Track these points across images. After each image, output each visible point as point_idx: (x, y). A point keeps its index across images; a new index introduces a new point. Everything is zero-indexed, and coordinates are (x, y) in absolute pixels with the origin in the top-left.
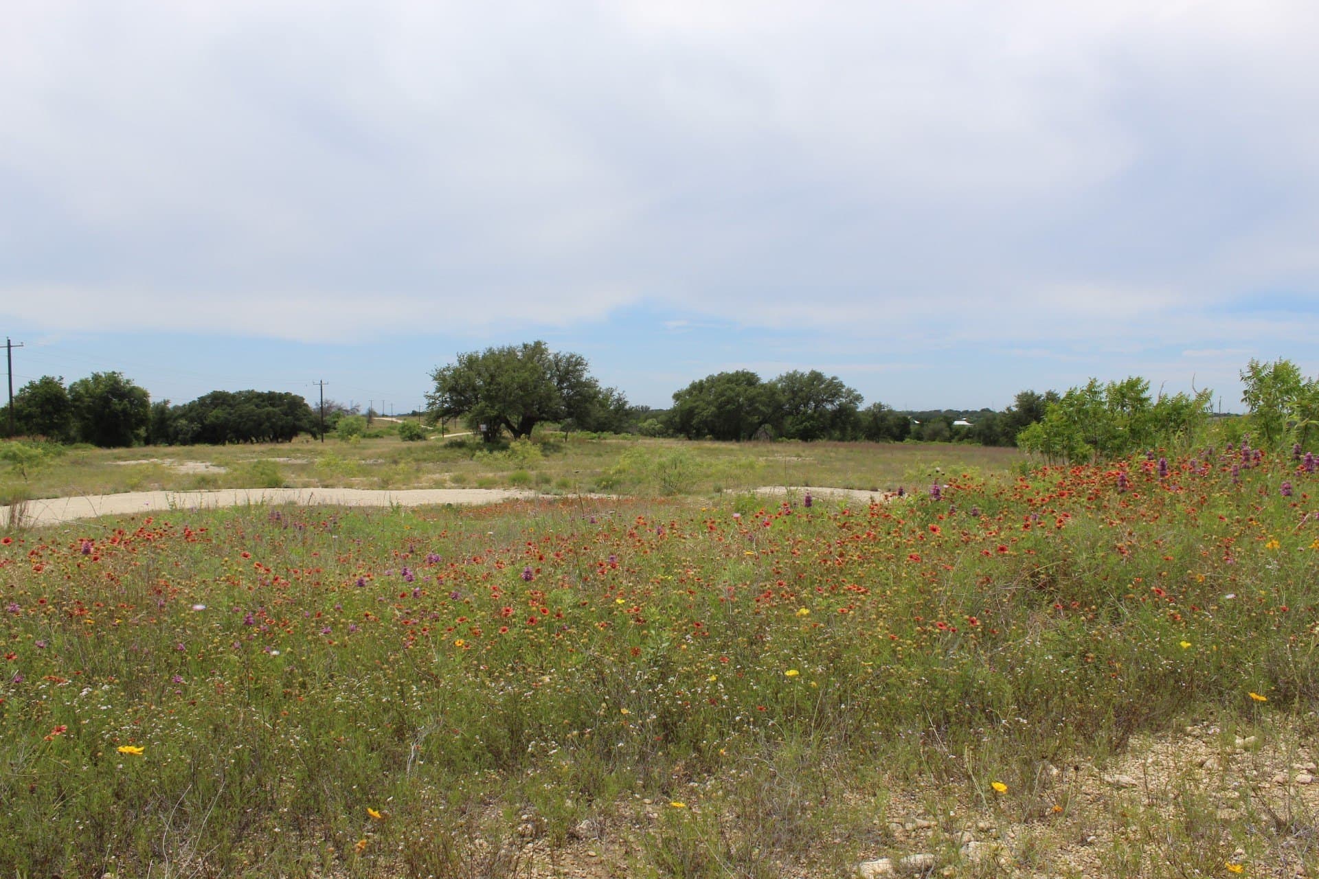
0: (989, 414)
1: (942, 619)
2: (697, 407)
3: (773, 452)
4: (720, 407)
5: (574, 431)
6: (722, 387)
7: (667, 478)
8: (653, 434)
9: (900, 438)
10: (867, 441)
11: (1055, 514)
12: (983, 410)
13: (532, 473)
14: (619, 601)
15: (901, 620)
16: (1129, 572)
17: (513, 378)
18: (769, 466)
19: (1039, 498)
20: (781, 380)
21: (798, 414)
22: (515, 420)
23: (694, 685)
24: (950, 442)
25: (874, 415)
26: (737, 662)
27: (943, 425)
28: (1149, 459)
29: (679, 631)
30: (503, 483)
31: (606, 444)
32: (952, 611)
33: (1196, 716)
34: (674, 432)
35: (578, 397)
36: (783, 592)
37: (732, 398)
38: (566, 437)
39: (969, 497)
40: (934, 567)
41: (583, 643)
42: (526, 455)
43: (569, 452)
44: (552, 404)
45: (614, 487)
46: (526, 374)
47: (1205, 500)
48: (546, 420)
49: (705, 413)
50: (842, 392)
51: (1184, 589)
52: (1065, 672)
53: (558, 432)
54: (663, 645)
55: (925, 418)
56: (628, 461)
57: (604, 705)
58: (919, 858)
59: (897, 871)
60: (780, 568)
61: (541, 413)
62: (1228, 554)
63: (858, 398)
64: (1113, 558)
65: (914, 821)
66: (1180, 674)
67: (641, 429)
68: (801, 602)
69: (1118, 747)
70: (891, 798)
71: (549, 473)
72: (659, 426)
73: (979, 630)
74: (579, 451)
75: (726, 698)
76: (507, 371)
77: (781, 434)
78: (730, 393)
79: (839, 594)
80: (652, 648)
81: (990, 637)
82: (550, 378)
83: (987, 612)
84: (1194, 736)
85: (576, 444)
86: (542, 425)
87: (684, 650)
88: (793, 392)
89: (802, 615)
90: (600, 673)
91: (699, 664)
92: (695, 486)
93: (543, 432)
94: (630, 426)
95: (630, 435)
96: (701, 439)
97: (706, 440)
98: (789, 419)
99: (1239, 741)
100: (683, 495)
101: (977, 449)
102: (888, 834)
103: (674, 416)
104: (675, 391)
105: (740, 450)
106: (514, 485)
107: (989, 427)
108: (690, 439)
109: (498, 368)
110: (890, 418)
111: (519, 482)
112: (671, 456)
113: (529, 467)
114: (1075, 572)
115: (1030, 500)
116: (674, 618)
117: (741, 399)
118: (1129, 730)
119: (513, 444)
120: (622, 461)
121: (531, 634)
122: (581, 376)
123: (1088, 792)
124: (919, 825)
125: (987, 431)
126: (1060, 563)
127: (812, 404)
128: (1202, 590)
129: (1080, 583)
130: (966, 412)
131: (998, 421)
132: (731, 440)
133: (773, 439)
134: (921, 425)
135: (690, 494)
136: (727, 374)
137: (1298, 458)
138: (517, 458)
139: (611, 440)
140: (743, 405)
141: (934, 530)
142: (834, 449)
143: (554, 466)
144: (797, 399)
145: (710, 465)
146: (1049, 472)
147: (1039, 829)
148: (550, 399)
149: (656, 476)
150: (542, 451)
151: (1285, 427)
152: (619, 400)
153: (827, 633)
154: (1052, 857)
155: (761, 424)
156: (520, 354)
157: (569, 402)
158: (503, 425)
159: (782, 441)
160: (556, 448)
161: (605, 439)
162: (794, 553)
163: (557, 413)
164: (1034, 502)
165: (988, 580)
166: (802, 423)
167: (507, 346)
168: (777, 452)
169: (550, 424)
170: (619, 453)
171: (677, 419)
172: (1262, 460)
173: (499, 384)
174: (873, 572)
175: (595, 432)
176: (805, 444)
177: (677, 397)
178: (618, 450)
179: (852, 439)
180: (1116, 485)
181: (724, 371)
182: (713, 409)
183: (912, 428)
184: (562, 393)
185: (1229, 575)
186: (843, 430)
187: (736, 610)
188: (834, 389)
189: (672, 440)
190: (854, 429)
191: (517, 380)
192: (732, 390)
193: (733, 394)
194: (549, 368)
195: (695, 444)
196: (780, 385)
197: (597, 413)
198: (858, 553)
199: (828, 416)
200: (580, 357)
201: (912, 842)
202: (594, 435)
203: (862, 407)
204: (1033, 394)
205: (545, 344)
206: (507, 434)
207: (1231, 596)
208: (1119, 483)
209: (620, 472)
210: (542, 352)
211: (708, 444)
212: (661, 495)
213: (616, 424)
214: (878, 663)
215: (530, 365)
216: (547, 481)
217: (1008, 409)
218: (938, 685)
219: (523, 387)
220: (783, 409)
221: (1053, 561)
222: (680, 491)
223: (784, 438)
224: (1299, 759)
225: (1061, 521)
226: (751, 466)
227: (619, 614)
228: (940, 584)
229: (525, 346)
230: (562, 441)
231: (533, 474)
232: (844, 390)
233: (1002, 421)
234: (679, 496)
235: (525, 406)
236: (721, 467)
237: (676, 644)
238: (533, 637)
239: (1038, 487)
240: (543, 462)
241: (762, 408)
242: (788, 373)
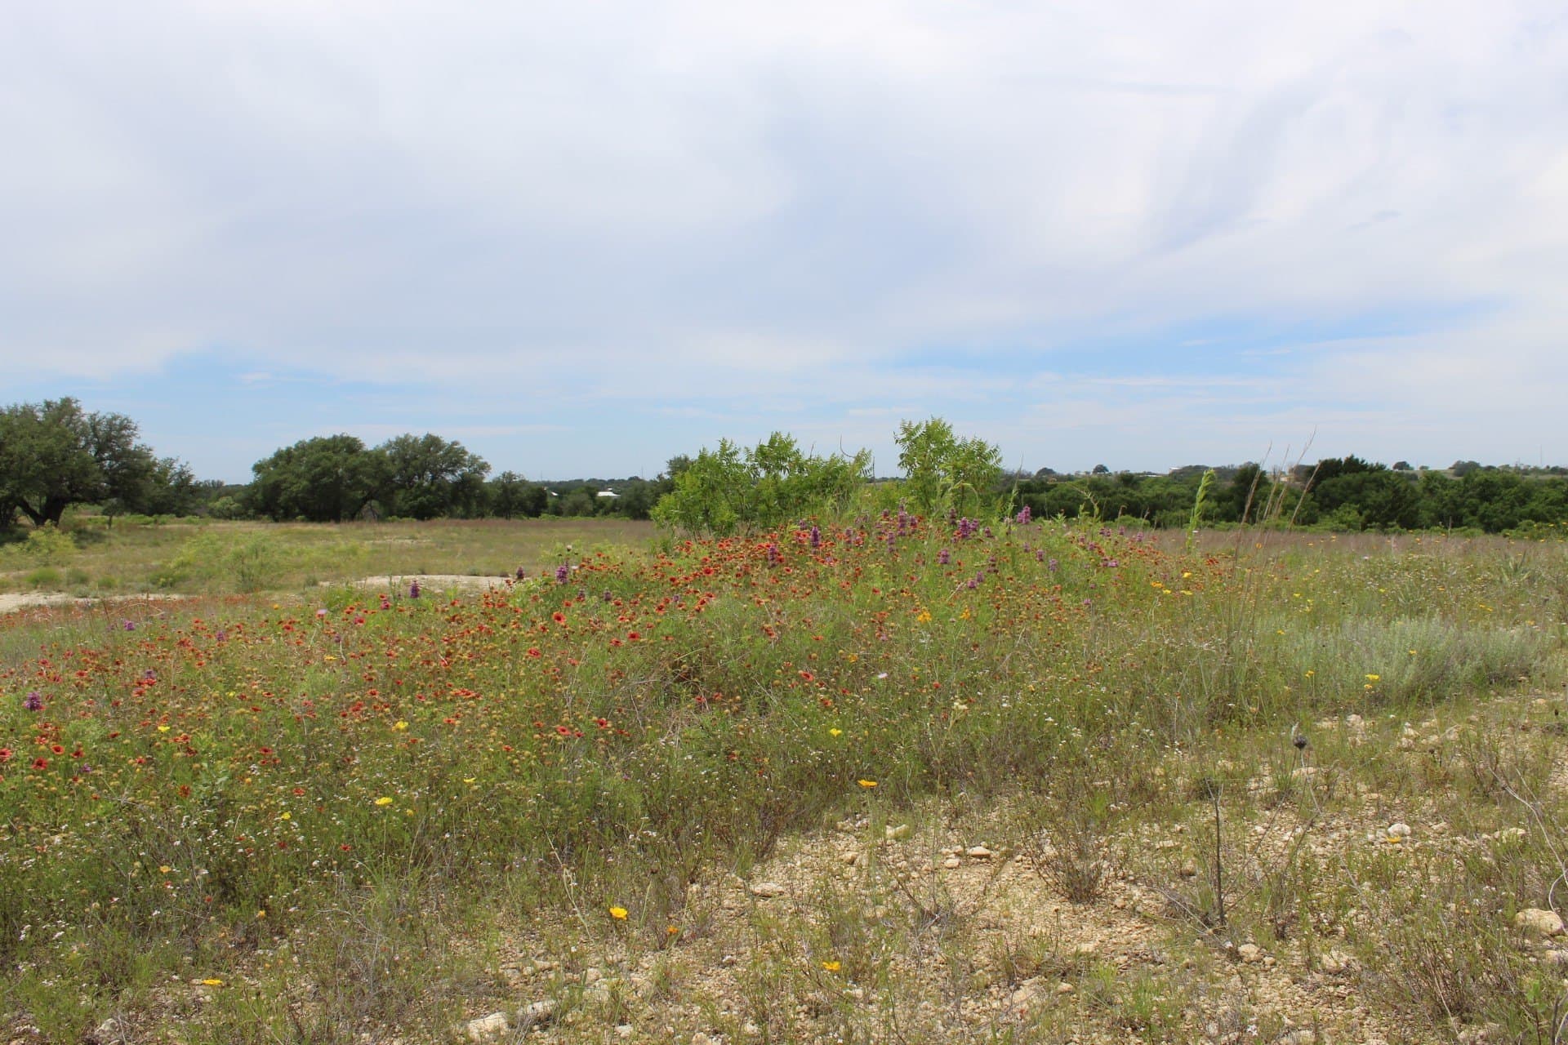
0: (636, 483)
1: (567, 723)
2: (285, 481)
3: (381, 535)
4: (314, 480)
5: (121, 514)
6: (316, 456)
7: (246, 571)
8: (228, 515)
9: (535, 513)
10: (495, 517)
11: (698, 595)
12: (631, 479)
13: (62, 570)
14: (162, 729)
15: (519, 726)
16: (778, 656)
17: (31, 446)
18: (376, 551)
19: (681, 577)
20: (389, 446)
21: (411, 487)
22: (36, 501)
23: (262, 827)
24: (594, 516)
25: (504, 486)
26: (318, 793)
27: (585, 497)
28: (802, 529)
29: (244, 760)
30: (19, 586)
31: (166, 530)
32: (578, 713)
33: (848, 809)
34: (255, 513)
35: (124, 471)
36: (376, 704)
37: (329, 469)
38: (110, 523)
39: (605, 579)
40: (559, 663)
41: (114, 786)
42: (53, 547)
43: (113, 541)
44: (89, 480)
45: (176, 584)
46: (51, 442)
47: (860, 572)
48: (81, 501)
49: (294, 489)
50: (464, 460)
51: (836, 672)
52: (707, 773)
53: (99, 517)
54: (220, 780)
55: (564, 489)
56: (193, 551)
57: (138, 864)
58: (539, 1006)
59: (512, 1026)
60: (373, 674)
61: (73, 492)
62: (881, 630)
63: (484, 467)
64: (761, 641)
65: (532, 964)
66: (831, 765)
67: (212, 509)
68: (398, 714)
69: (764, 853)
70: (506, 939)
71: (85, 570)
72: (236, 505)
73: (610, 732)
74: (128, 540)
75: (301, 838)
76: (22, 437)
77: (390, 512)
78: (325, 463)
79: (445, 701)
80: (205, 785)
81: (624, 739)
82: (84, 447)
83: (620, 711)
84: (846, 831)
85: (124, 532)
86: (75, 508)
87: (249, 784)
88: (405, 460)
89: (398, 729)
90: (134, 823)
91: (267, 800)
92: (283, 578)
93: (77, 517)
94: (198, 507)
95: (197, 519)
96: (291, 521)
97: (297, 521)
98: (401, 494)
99: (890, 831)
100: (267, 592)
101: (623, 525)
102: (502, 983)
103: (256, 493)
104: (256, 461)
105: (340, 533)
106: (36, 588)
107: (638, 498)
108: (276, 521)
109: (9, 433)
110: (523, 490)
111: (43, 583)
112: (251, 543)
113: (58, 563)
114: (719, 658)
115: (673, 580)
116: (235, 745)
117: (340, 470)
118: (775, 832)
119: (33, 534)
120: (187, 551)
121: (39, 781)
122: (128, 443)
123: (732, 906)
124: (539, 967)
125: (636, 503)
126: (703, 649)
127: (429, 475)
128: (855, 671)
129: (726, 672)
130: (612, 481)
131: (647, 491)
132: (329, 521)
133: (381, 519)
134: (560, 497)
135: (276, 589)
136: (323, 440)
137: (954, 523)
138: (40, 551)
139: (172, 524)
140: (342, 477)
141: (559, 618)
142: (457, 528)
143: (93, 560)
144: (410, 469)
145: (300, 554)
146: (694, 546)
147: (677, 955)
148: (86, 475)
149: (231, 569)
150: (76, 542)
151: (939, 491)
152: (181, 474)
153: (429, 749)
154: (690, 985)
155: (365, 500)
156: (40, 415)
157: (111, 475)
158: (18, 509)
159: (393, 521)
160: (97, 537)
161: (164, 523)
162: (390, 655)
163: (96, 491)
164: (678, 581)
165: (619, 674)
166: (416, 498)
167: (21, 404)
168: (386, 534)
169: (88, 506)
170: (183, 541)
171: (259, 496)
172: (920, 525)
173: (11, 455)
174: (486, 672)
175: (150, 515)
176: (420, 522)
177: (258, 468)
178: (182, 536)
179: (478, 516)
180: (767, 559)
181: (318, 435)
182: (305, 483)
183: (550, 501)
184: (102, 466)
185: (882, 654)
186: (467, 506)
187: (317, 729)
188: (455, 456)
189: (252, 523)
190: (480, 504)
191: (37, 449)
192: (329, 459)
193: (329, 464)
194: (84, 433)
195: (283, 527)
196: (388, 453)
197: (151, 490)
198: (469, 651)
199: (449, 489)
200: (126, 419)
201: (530, 988)
202: (149, 519)
203: (488, 478)
204: (686, 459)
205: (77, 401)
206: (25, 520)
207: (883, 676)
208: (769, 557)
209: (183, 565)
210: (73, 412)
211: (299, 527)
212: (237, 592)
213: (179, 504)
214: (493, 780)
215: (56, 429)
216: (84, 580)
217: (660, 477)
218: (561, 801)
219: (46, 458)
220: (393, 482)
221: (696, 648)
222: (262, 587)
223: (395, 517)
224: (949, 843)
225: (703, 602)
226: (354, 552)
227: (162, 745)
228: (566, 682)
229: (48, 405)
230: (104, 529)
231: (63, 572)
232: (467, 457)
233: (652, 491)
234: (262, 593)
235: (49, 482)
236: (314, 555)
237: (236, 777)
238: (41, 785)
239: (683, 565)
240: (78, 555)
241: (367, 481)
242: (398, 438)
